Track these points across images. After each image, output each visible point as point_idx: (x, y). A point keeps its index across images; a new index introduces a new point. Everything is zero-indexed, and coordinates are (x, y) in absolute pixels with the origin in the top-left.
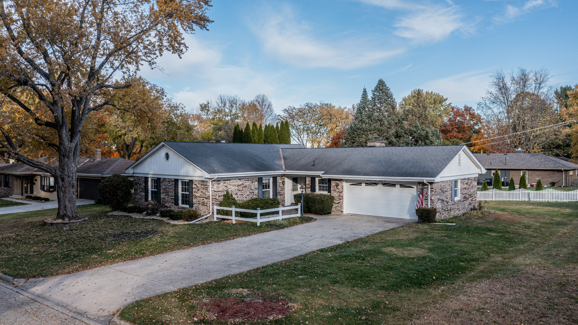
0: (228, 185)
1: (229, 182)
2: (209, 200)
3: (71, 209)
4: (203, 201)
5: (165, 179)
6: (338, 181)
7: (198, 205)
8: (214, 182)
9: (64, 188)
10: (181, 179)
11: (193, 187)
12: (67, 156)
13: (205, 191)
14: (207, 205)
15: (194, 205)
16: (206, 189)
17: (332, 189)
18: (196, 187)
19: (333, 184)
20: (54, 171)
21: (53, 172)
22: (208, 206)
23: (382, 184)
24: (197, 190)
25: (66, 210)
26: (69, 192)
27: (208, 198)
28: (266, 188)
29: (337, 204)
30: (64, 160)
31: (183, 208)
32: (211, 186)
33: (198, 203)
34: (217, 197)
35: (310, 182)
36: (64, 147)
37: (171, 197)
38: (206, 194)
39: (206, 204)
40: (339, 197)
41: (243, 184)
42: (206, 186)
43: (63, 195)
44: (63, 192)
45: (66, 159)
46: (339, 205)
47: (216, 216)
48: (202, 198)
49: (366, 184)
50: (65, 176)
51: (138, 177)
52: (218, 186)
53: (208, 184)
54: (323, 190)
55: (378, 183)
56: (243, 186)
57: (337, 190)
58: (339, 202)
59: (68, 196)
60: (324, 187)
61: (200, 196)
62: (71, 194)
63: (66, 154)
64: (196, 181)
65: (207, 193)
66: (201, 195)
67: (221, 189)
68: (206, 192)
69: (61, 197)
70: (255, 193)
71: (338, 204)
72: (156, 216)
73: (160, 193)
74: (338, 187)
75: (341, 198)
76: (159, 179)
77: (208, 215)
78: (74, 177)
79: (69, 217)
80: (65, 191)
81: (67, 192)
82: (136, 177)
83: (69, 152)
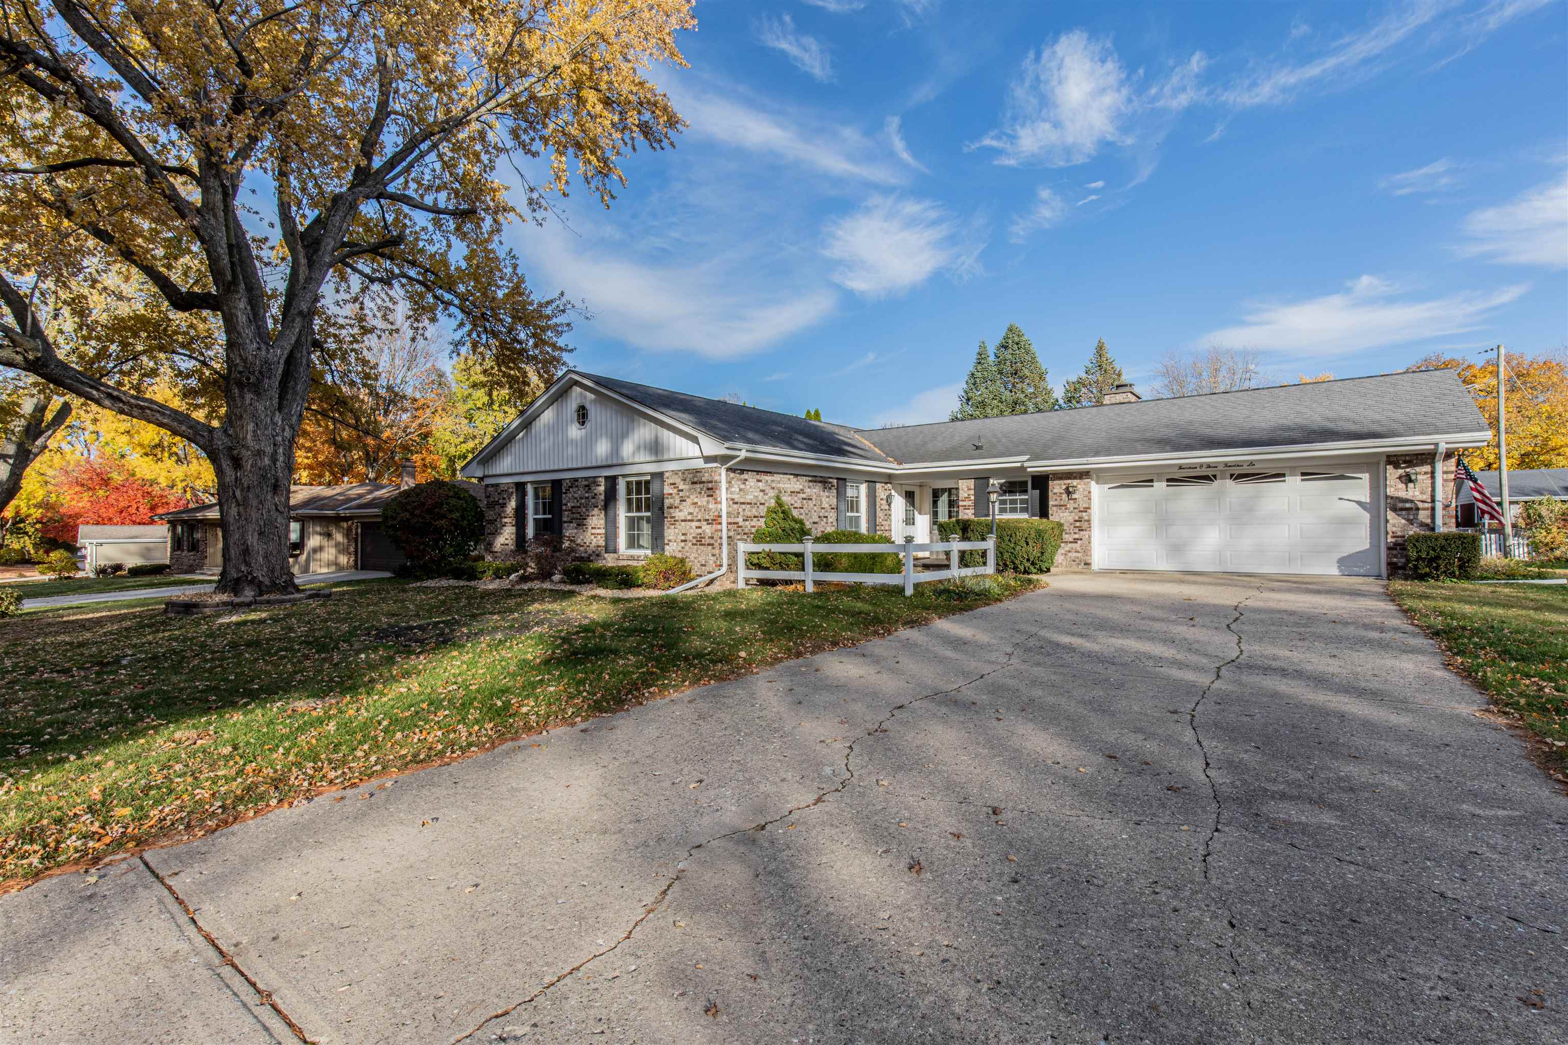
0: (767, 489)
1: (769, 478)
2: (719, 527)
3: (269, 561)
4: (699, 531)
5: (576, 480)
6: (1075, 478)
7: (683, 544)
8: (732, 475)
9: (242, 490)
10: (624, 476)
11: (665, 492)
12: (254, 385)
13: (706, 499)
14: (712, 541)
15: (667, 547)
16: (711, 493)
17: (1051, 503)
18: (675, 491)
19: (1056, 488)
20: (205, 434)
21: (203, 436)
22: (716, 545)
23: (1232, 475)
24: (678, 501)
25: (248, 564)
26: (261, 502)
27: (716, 520)
28: (852, 511)
29: (1070, 545)
30: (242, 397)
31: (632, 558)
32: (724, 485)
33: (683, 538)
34: (740, 520)
35: (972, 492)
36: (240, 356)
37: (594, 531)
38: (710, 510)
39: (708, 541)
40: (1078, 524)
41: (802, 491)
42: (710, 485)
43: (239, 514)
44: (238, 505)
45: (249, 396)
46: (1077, 546)
47: (742, 573)
48: (697, 524)
49: (1168, 480)
50: (244, 452)
51: (497, 485)
52: (742, 486)
53: (717, 478)
54: (1014, 510)
55: (1215, 476)
56: (804, 496)
57: (1071, 505)
58: (1076, 536)
59: (254, 515)
60: (1013, 502)
61: (689, 517)
62: (269, 511)
63: (248, 379)
64: (675, 473)
65: (711, 506)
66: (691, 514)
67: (749, 498)
68: (708, 502)
69: (231, 520)
70: (830, 520)
71: (1074, 545)
72: (552, 581)
73: (561, 523)
74: (1074, 496)
75: (1082, 524)
76: (556, 484)
77: (717, 574)
78: (281, 459)
79: (260, 585)
80: (245, 499)
81: (255, 503)
82: (492, 485)
83: (261, 373)
